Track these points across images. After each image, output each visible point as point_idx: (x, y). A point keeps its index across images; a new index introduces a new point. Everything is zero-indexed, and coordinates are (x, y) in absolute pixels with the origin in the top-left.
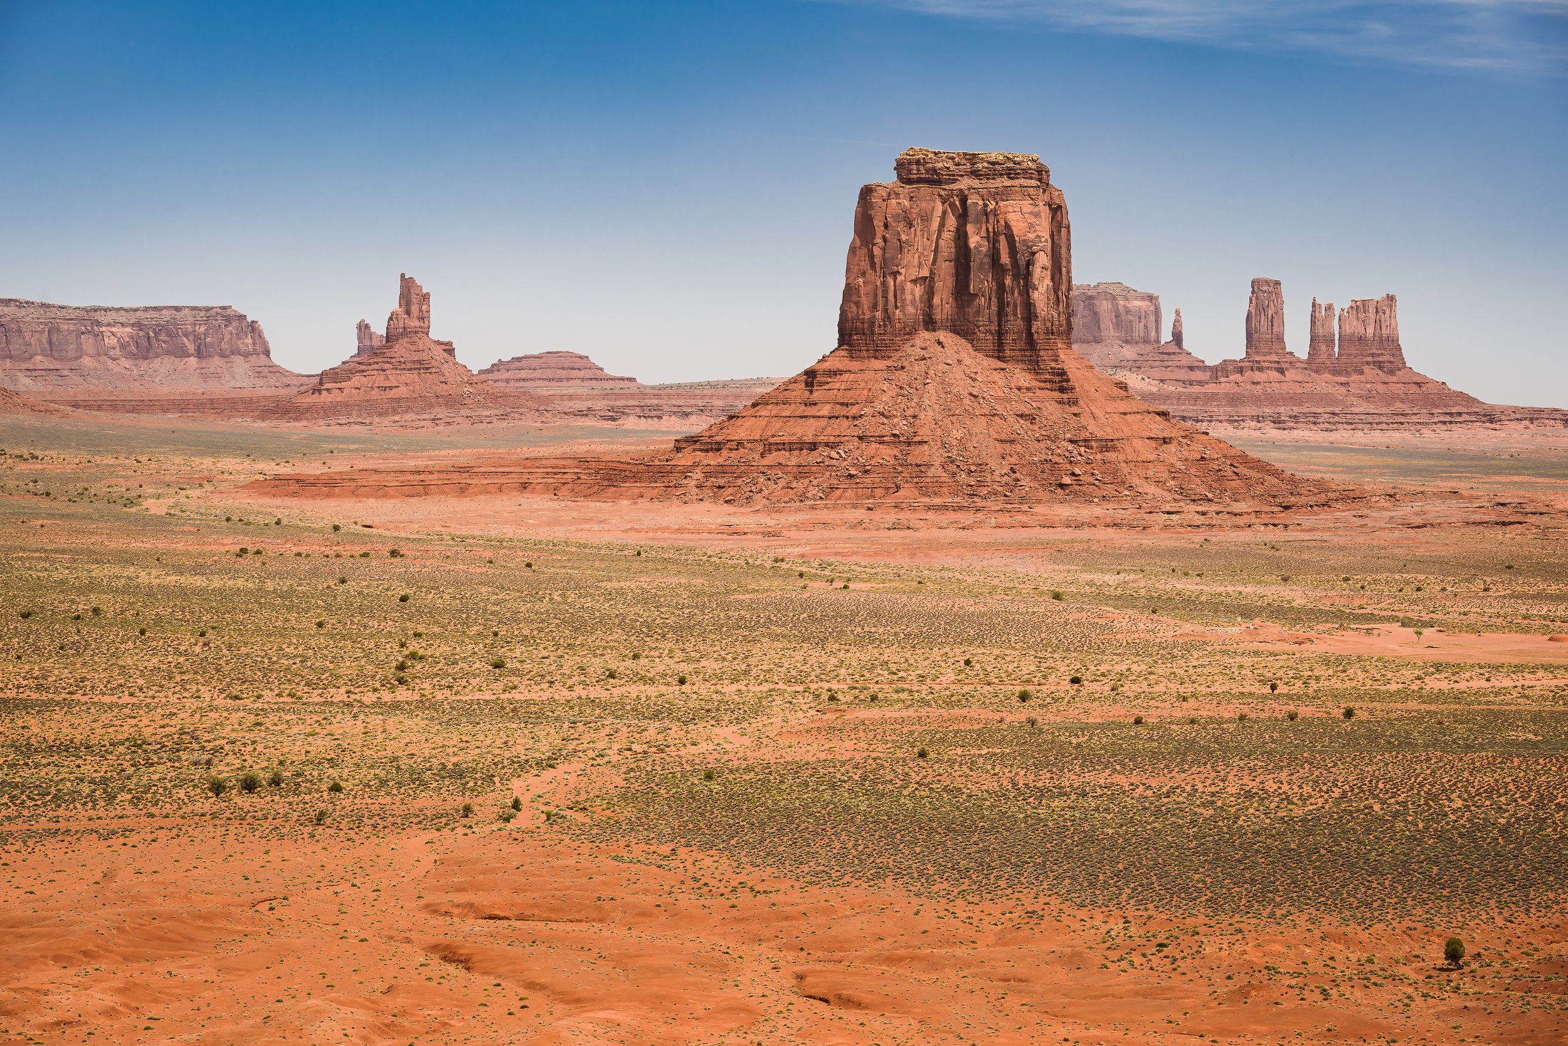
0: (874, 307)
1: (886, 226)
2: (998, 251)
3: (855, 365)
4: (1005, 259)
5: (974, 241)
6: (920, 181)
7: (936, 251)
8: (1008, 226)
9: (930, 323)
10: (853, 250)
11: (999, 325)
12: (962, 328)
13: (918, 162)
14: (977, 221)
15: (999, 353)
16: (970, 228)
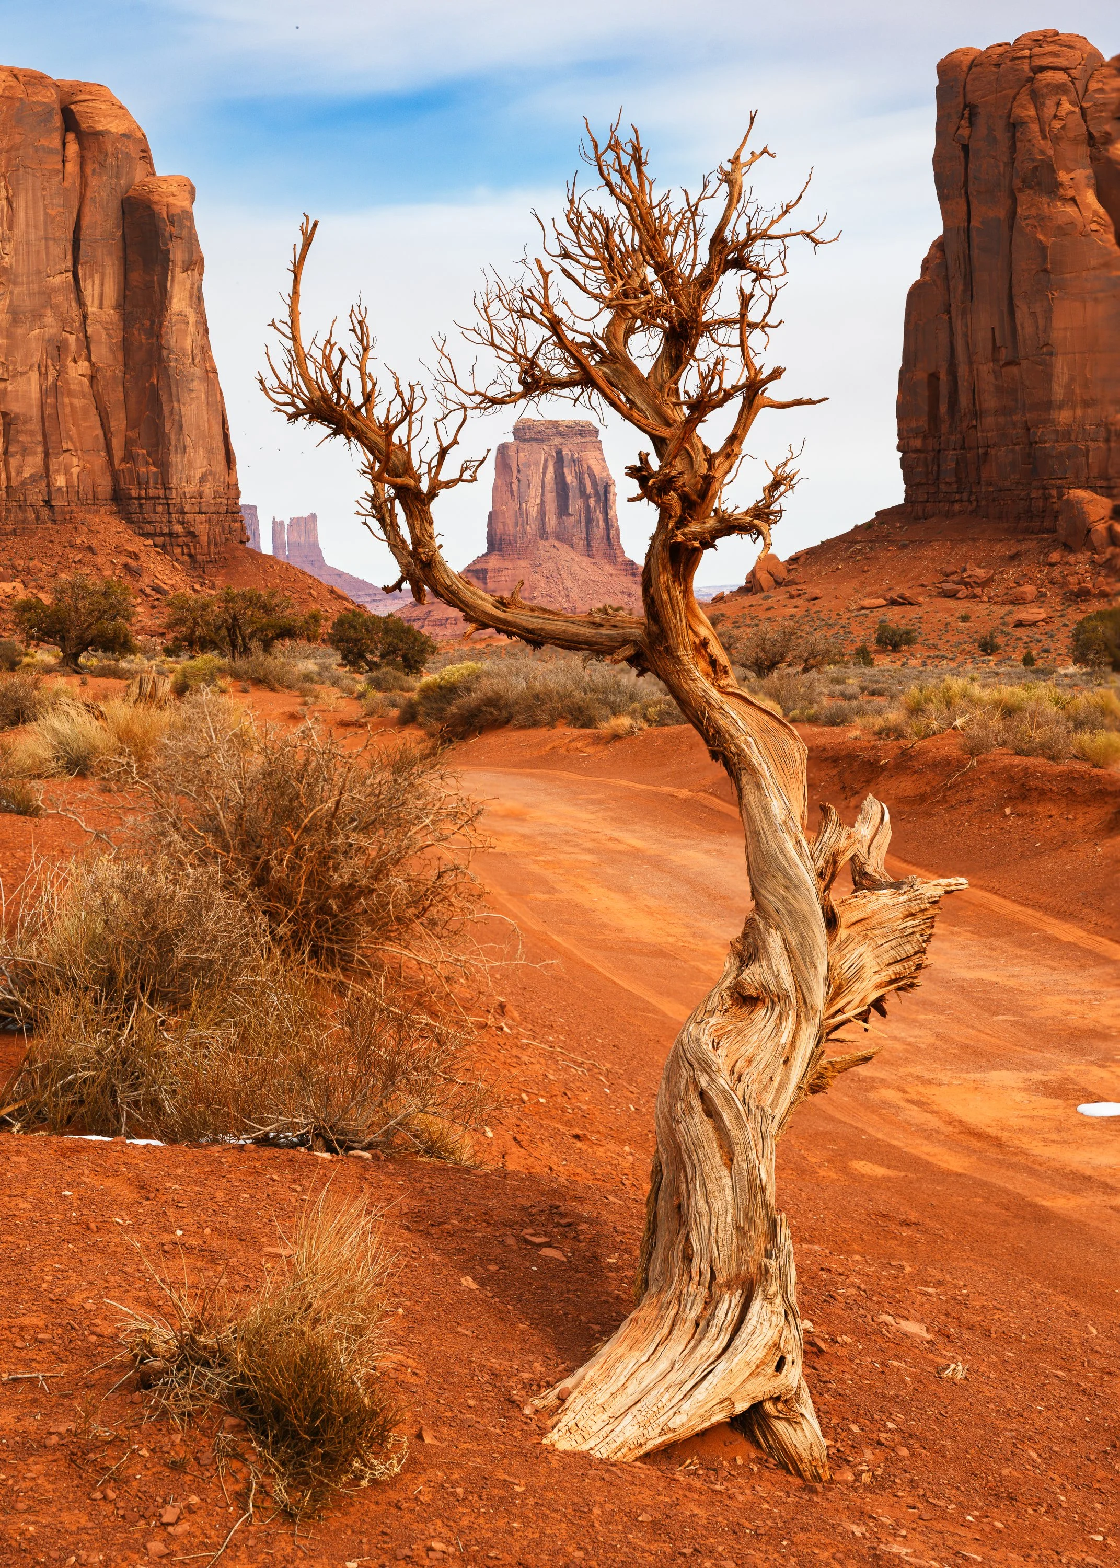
0: (516, 525)
1: (519, 471)
2: (585, 486)
3: (508, 564)
4: (589, 490)
5: (569, 479)
6: (531, 440)
7: (543, 486)
8: (589, 468)
9: (543, 534)
10: (495, 488)
11: (587, 533)
12: (563, 537)
13: (529, 428)
14: (569, 466)
15: (589, 552)
16: (566, 470)
